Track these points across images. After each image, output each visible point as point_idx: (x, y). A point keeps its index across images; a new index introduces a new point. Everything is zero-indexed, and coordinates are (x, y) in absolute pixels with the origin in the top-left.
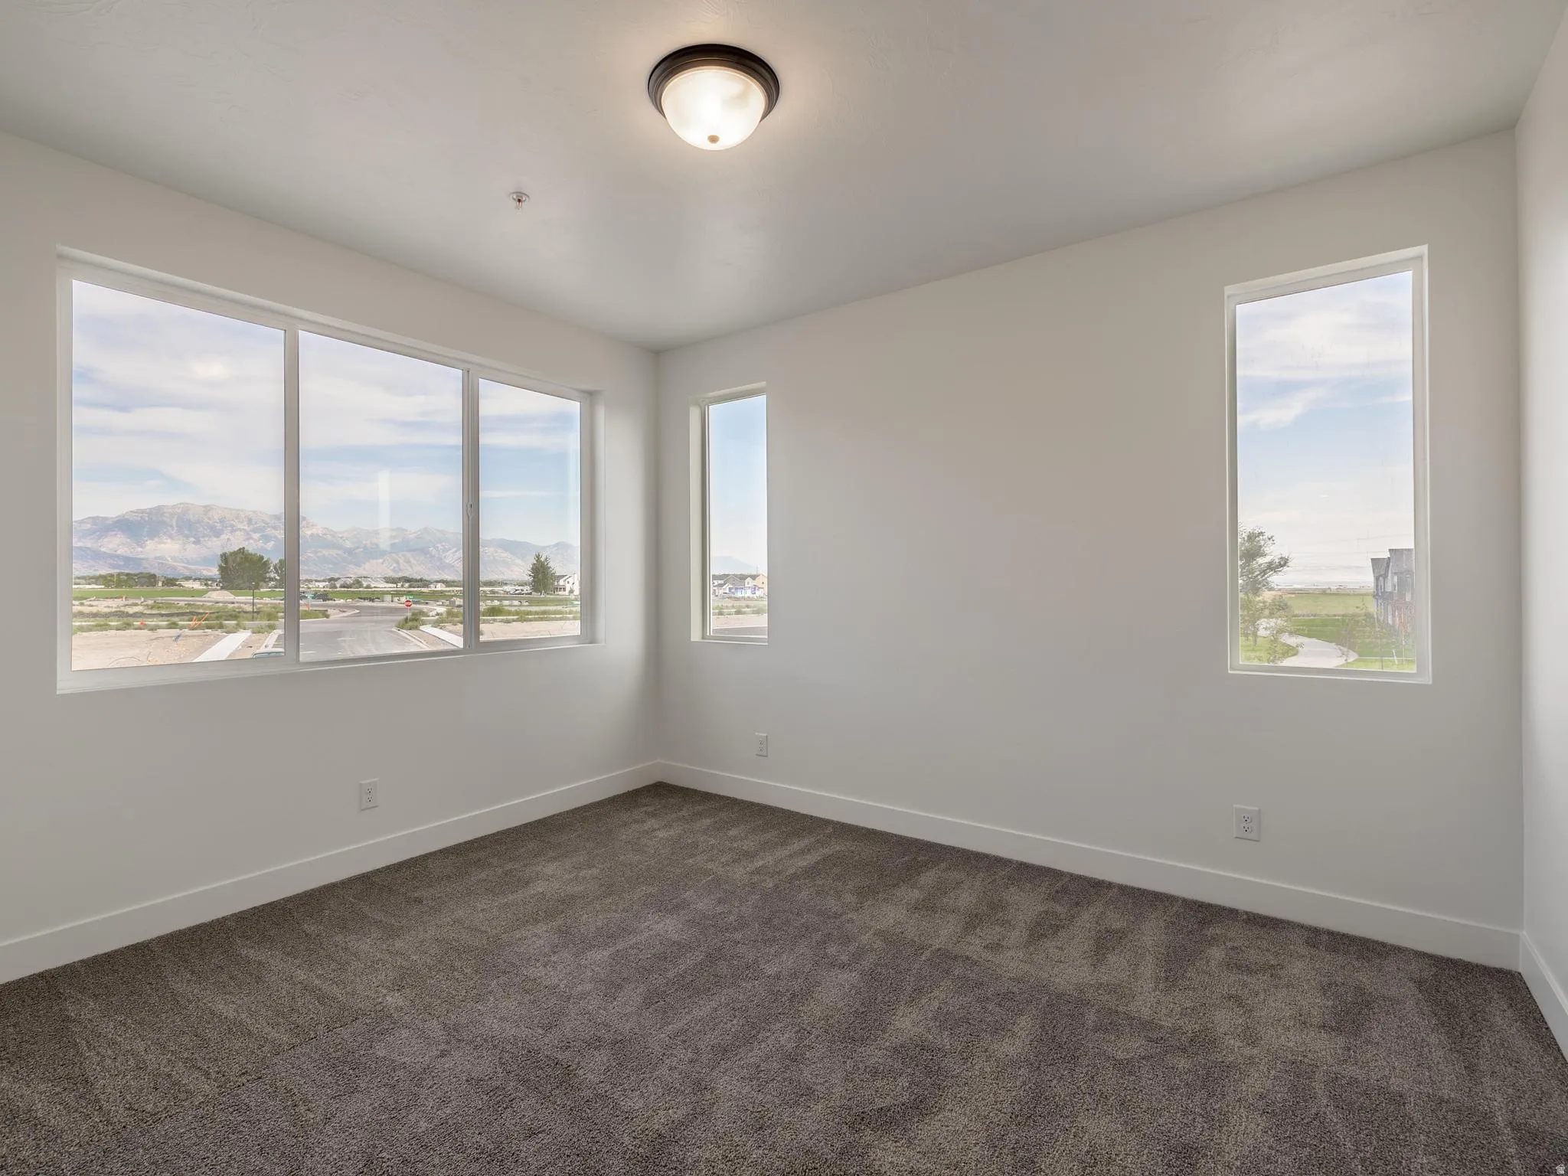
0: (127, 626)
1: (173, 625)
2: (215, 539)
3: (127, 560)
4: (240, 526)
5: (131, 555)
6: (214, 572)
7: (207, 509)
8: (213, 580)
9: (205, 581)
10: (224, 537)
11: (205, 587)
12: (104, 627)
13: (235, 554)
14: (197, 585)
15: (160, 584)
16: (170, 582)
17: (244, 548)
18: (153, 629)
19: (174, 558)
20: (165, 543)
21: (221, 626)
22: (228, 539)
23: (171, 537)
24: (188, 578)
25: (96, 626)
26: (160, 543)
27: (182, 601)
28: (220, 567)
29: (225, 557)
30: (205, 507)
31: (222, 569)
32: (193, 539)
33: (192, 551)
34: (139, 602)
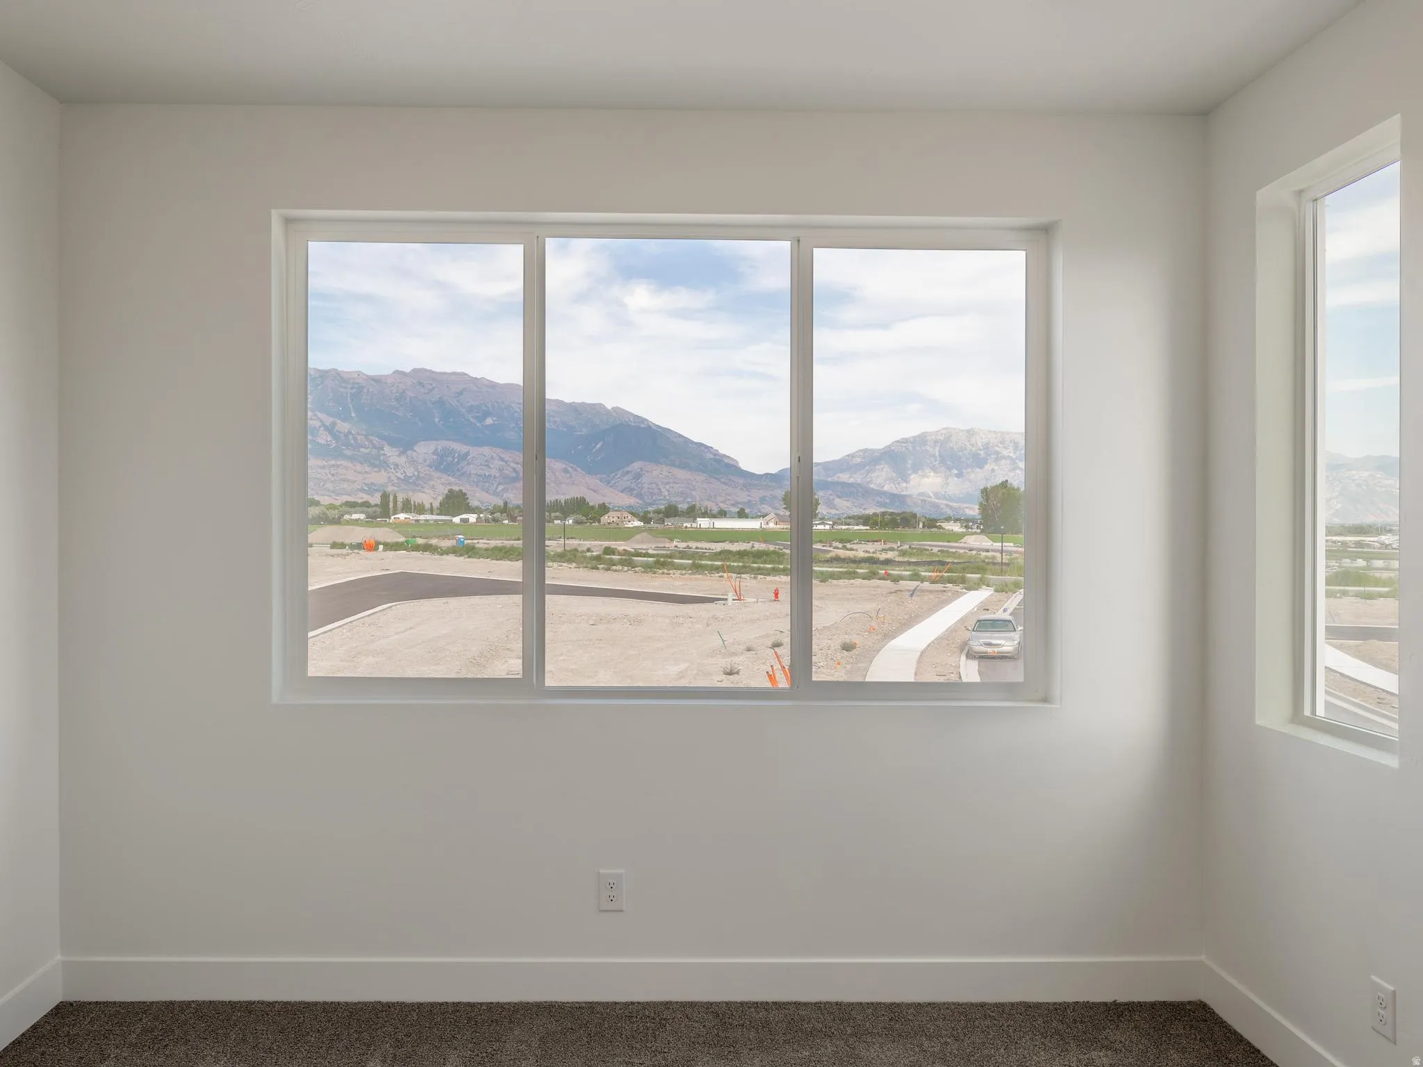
0: (872, 575)
1: (915, 577)
2: (978, 470)
3: (894, 497)
4: (1005, 453)
5: (895, 492)
6: (974, 511)
7: (970, 433)
8: (973, 520)
9: (966, 522)
10: (988, 467)
11: (964, 530)
12: (852, 575)
13: (995, 488)
14: (956, 528)
15: (921, 525)
16: (931, 523)
17: (1007, 481)
18: (896, 579)
19: (937, 495)
20: (928, 477)
21: (963, 581)
22: (993, 470)
23: (934, 469)
24: (948, 519)
25: (846, 573)
26: (923, 476)
27: (935, 546)
28: (981, 504)
29: (985, 492)
30: (968, 431)
31: (983, 508)
32: (955, 471)
33: (955, 487)
34: (895, 546)
